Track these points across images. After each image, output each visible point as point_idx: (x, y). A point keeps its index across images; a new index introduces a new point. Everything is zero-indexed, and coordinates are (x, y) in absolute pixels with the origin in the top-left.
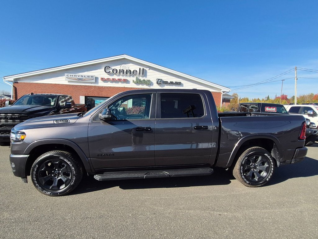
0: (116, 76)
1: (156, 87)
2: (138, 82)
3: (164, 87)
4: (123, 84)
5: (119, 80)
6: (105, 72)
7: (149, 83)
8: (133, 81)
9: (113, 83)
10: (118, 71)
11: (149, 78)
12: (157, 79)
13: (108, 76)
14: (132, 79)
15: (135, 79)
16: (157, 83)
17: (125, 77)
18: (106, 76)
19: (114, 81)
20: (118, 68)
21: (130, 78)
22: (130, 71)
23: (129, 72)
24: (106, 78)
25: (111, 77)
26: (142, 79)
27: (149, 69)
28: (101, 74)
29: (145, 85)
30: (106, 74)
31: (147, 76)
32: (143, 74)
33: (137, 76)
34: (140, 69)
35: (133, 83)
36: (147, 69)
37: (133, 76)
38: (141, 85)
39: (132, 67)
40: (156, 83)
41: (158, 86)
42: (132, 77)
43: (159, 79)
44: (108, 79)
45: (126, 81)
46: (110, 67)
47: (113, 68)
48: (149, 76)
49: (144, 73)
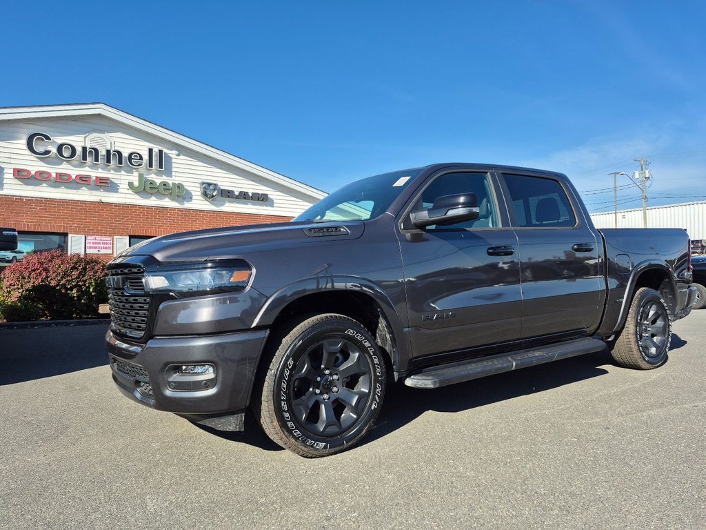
0: (69, 166)
1: (199, 203)
2: (146, 188)
3: (222, 205)
4: (94, 193)
5: (83, 181)
6: (28, 152)
7: (180, 192)
8: (131, 185)
9: (58, 187)
10: (79, 150)
11: (178, 178)
12: (203, 183)
13: (41, 164)
14: (124, 178)
15: (134, 178)
16: (205, 194)
17: (100, 170)
18: (34, 165)
19: (62, 180)
20: (78, 141)
21: (118, 177)
22: (120, 153)
23: (114, 157)
24: (33, 170)
25: (53, 170)
26: (158, 180)
27: (177, 152)
28: (12, 156)
29: (167, 199)
30: (33, 157)
31: (174, 174)
32: (161, 166)
33: (142, 169)
34: (151, 151)
35: (130, 191)
36: (172, 153)
37: (130, 171)
38: (153, 198)
39: (126, 144)
40: (199, 193)
41: (208, 203)
42: (127, 172)
43: (209, 184)
44: (41, 173)
45: (103, 184)
46: (48, 138)
47: (60, 140)
48: (177, 174)
49: (162, 162)
